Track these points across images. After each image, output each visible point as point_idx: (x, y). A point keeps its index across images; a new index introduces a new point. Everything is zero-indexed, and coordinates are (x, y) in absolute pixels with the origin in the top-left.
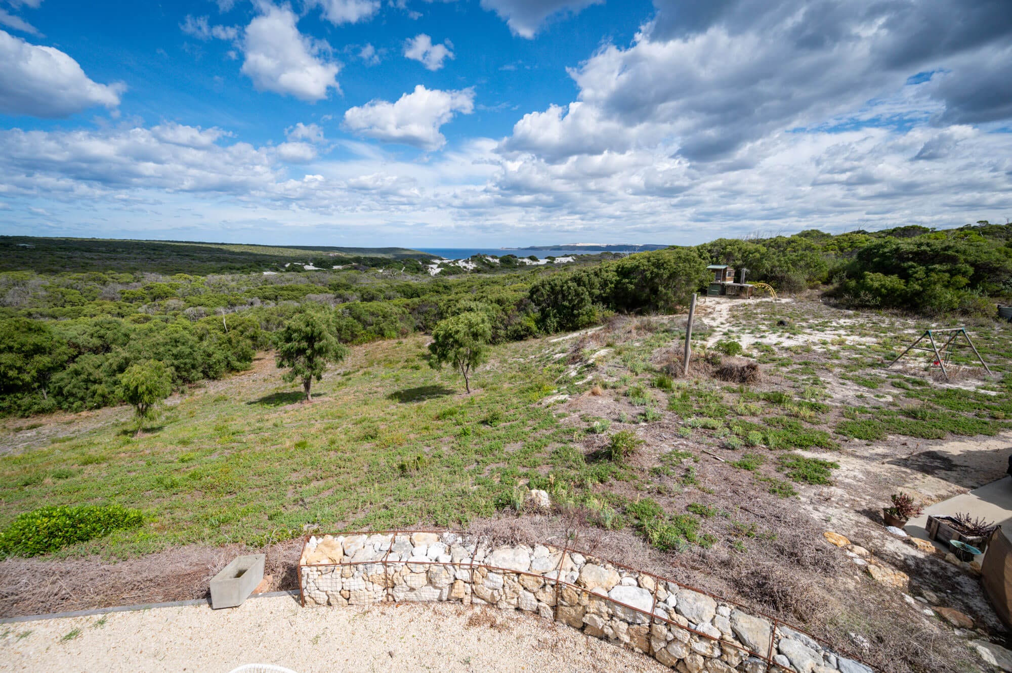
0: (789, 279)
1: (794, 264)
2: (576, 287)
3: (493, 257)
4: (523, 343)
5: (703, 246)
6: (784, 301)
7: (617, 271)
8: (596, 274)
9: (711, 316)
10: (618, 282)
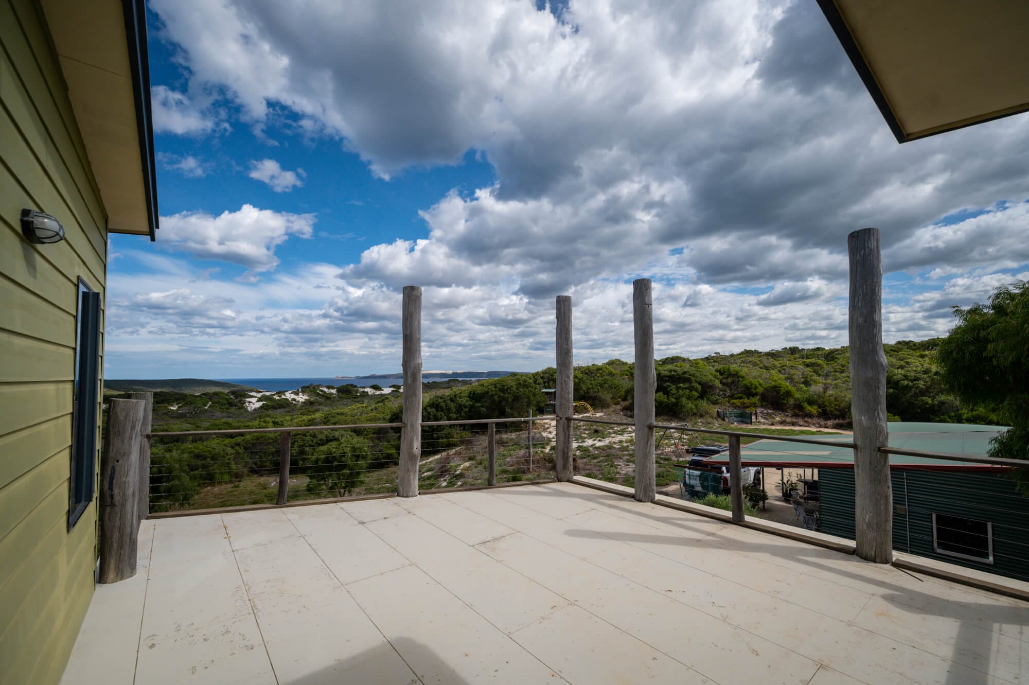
0: (600, 398)
1: (601, 386)
2: (435, 412)
3: (329, 387)
4: (385, 471)
5: (537, 374)
6: (598, 415)
7: (469, 397)
8: (452, 400)
9: (548, 430)
10: (472, 407)
